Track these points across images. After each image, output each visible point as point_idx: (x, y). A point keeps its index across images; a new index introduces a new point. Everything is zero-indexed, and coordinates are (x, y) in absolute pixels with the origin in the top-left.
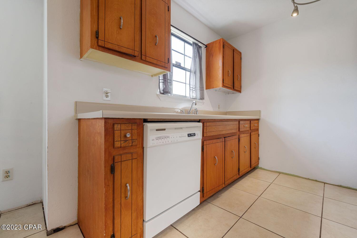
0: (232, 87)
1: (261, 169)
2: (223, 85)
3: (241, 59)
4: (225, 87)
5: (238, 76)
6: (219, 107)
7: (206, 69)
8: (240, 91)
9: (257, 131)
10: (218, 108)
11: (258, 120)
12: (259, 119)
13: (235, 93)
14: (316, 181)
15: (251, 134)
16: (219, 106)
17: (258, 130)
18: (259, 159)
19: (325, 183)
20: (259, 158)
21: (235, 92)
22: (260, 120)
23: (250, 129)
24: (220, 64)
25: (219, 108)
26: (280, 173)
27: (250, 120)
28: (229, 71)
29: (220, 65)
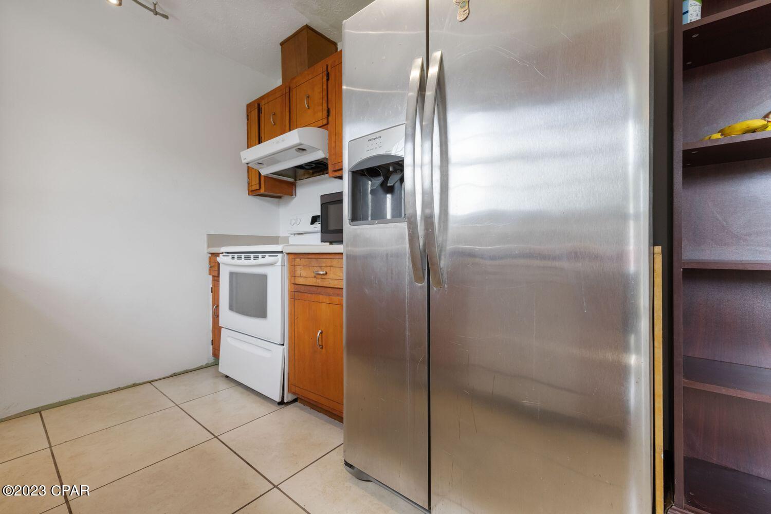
14: (135, 385)
19: (150, 382)
26: (39, 410)
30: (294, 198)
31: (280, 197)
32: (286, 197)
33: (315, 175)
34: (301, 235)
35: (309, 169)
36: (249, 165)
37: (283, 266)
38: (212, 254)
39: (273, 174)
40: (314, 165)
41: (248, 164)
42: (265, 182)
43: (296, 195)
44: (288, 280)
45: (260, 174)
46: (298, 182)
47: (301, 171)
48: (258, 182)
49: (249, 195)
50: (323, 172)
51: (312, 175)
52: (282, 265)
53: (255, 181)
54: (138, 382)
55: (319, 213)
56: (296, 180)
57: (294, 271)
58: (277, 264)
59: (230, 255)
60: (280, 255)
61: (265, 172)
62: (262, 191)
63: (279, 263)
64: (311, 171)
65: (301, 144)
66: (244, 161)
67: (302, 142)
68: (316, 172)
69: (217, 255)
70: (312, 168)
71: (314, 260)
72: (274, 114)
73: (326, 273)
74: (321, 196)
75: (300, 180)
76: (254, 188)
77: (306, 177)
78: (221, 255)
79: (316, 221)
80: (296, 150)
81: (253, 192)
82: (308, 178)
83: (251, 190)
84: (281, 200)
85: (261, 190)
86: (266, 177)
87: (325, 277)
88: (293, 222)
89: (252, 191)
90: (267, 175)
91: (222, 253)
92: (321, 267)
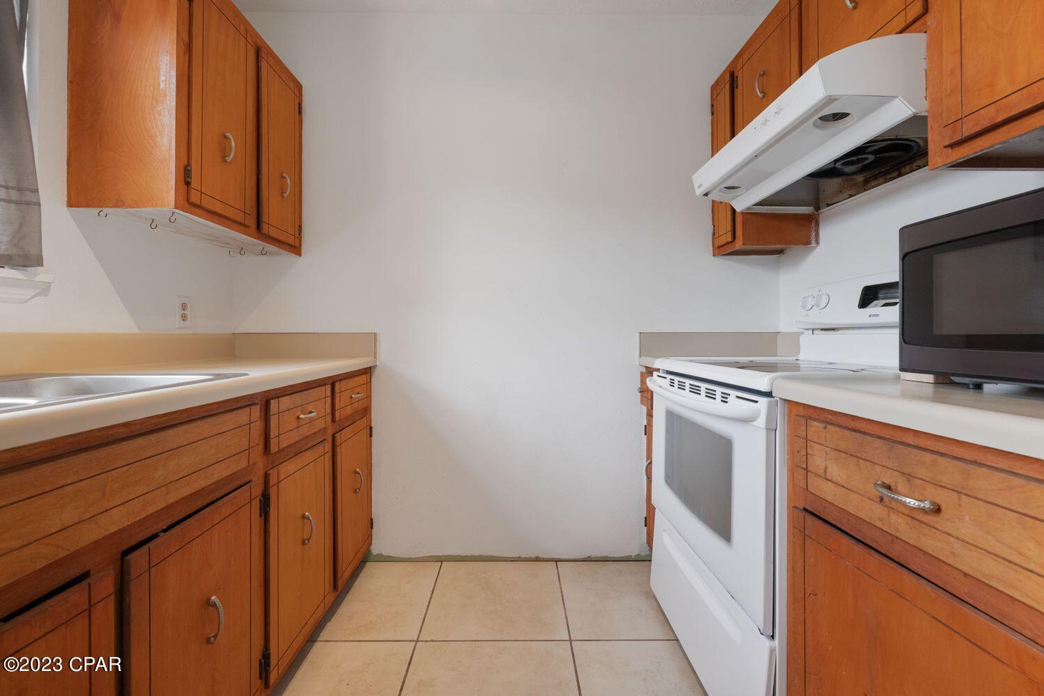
0: (252, 222)
1: (382, 559)
2: (188, 200)
3: (300, 112)
4: (196, 210)
5: (283, 177)
6: (187, 312)
7: (70, 82)
8: (295, 248)
9: (364, 419)
10: (178, 319)
11: (368, 371)
12: (370, 368)
13: (273, 254)
14: (537, 559)
15: (338, 441)
16: (184, 307)
17: (366, 411)
18: (372, 524)
19: (557, 561)
20: (372, 520)
21: (270, 247)
22: (377, 368)
23: (333, 421)
24: (163, 78)
25: (184, 318)
26: (441, 560)
27: (332, 382)
28: (229, 135)
29: (162, 85)
30: (814, 248)
31: (780, 252)
32: (794, 250)
33: (873, 184)
34: (831, 332)
35: (854, 173)
36: (711, 197)
37: (771, 430)
38: (647, 368)
39: (760, 204)
40: (871, 158)
41: (706, 195)
42: (744, 224)
43: (817, 242)
44: (785, 470)
45: (734, 211)
46: (825, 211)
47: (832, 184)
48: (729, 227)
49: (714, 255)
50: (899, 170)
51: (866, 185)
52: (768, 429)
53: (726, 226)
54: (542, 556)
55: (893, 275)
56: (818, 208)
57: (803, 453)
58: (754, 423)
59: (669, 377)
60: (763, 401)
61: (742, 203)
62: (739, 245)
63: (761, 422)
64: (860, 178)
65: (830, 100)
66: (699, 192)
67: (835, 92)
68: (875, 177)
69: (650, 371)
70: (865, 168)
71: (879, 443)
72: (763, 75)
73: (937, 510)
74: (900, 230)
75: (828, 205)
76: (722, 241)
77: (846, 195)
78: (655, 374)
79: (876, 298)
80: (815, 125)
81: (723, 249)
82: (851, 196)
83: (716, 245)
84: (782, 257)
85: (736, 241)
86: (748, 215)
87: (931, 519)
88: (811, 302)
89: (719, 247)
90: (748, 209)
91: (658, 370)
92: (909, 477)
